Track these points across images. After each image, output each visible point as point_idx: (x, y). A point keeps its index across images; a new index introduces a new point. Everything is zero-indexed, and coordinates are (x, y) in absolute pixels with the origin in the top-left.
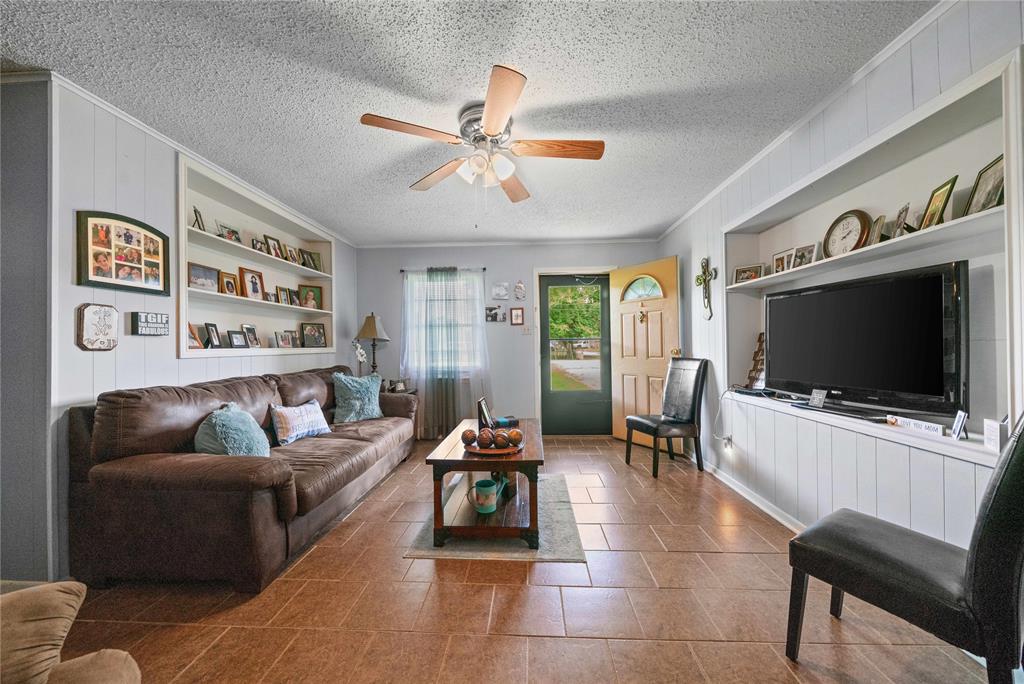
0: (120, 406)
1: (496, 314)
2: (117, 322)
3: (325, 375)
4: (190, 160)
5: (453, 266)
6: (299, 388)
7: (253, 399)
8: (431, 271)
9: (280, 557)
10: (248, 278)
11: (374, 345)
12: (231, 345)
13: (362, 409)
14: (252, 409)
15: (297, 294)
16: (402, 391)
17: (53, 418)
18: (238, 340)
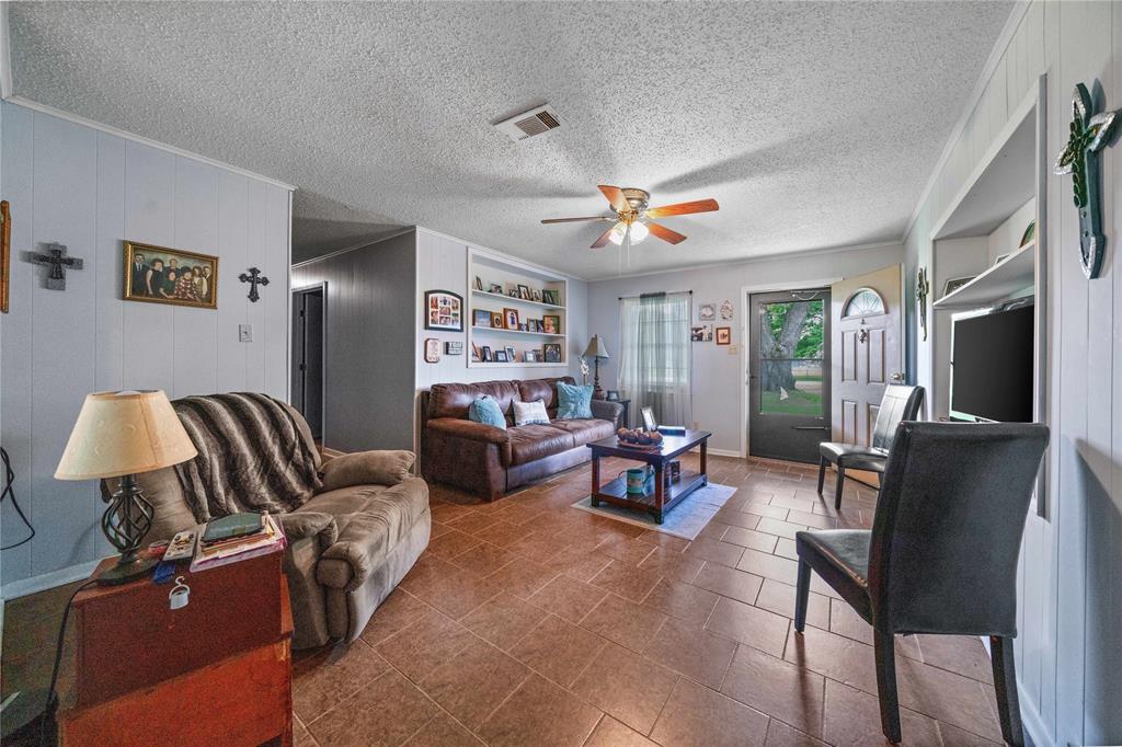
0: (439, 391)
1: (702, 334)
2: (440, 347)
3: (552, 383)
4: (475, 250)
5: (662, 291)
6: (532, 391)
7: (502, 395)
8: (644, 297)
9: (501, 487)
10: (509, 314)
11: (596, 361)
12: (497, 360)
13: (576, 410)
14: (500, 402)
15: (542, 322)
16: (615, 400)
17: (416, 395)
18: (501, 357)
